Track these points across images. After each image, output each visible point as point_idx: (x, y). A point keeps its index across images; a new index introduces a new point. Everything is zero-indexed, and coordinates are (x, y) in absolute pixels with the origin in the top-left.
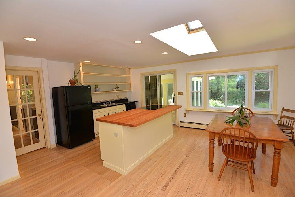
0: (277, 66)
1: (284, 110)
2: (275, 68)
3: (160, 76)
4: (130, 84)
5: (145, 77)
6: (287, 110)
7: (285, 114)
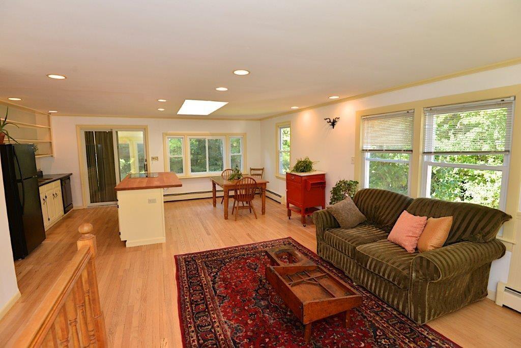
0: (246, 133)
1: (251, 169)
2: (244, 135)
3: (117, 132)
4: (51, 142)
5: (86, 133)
6: (254, 169)
7: (253, 172)
